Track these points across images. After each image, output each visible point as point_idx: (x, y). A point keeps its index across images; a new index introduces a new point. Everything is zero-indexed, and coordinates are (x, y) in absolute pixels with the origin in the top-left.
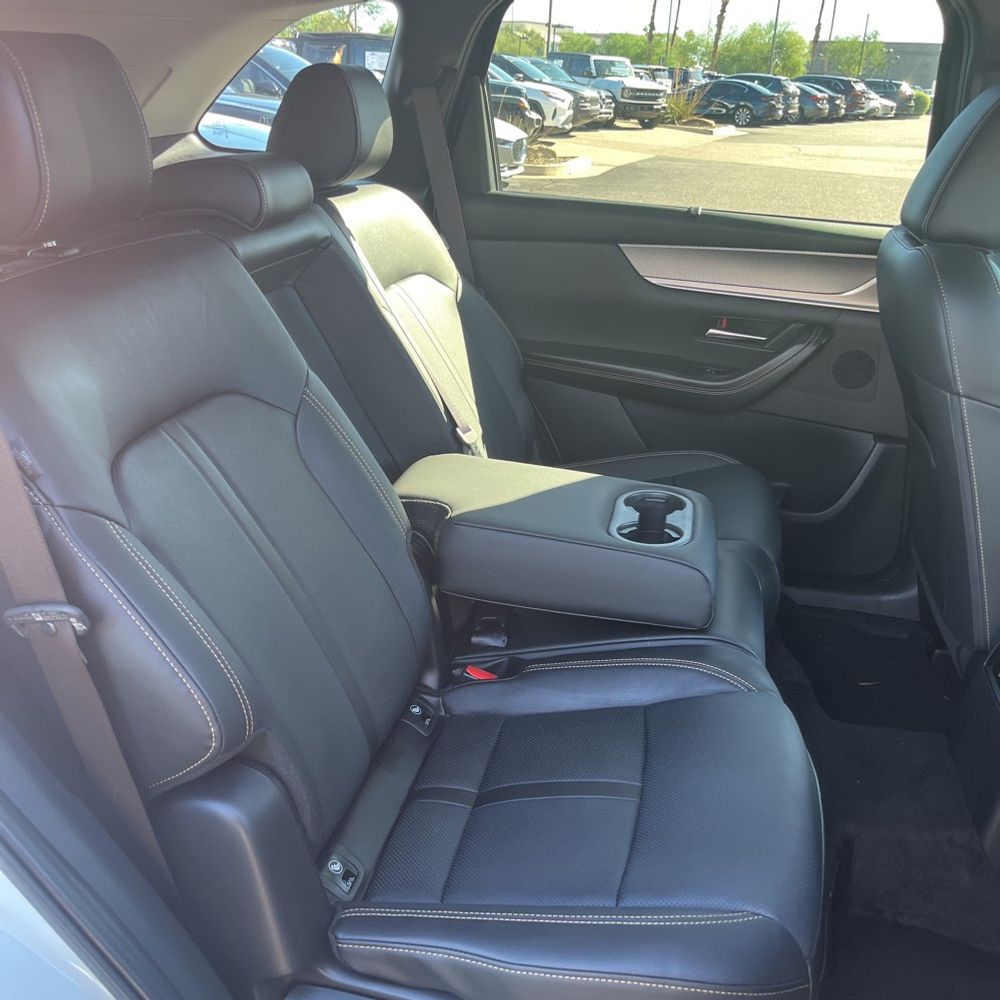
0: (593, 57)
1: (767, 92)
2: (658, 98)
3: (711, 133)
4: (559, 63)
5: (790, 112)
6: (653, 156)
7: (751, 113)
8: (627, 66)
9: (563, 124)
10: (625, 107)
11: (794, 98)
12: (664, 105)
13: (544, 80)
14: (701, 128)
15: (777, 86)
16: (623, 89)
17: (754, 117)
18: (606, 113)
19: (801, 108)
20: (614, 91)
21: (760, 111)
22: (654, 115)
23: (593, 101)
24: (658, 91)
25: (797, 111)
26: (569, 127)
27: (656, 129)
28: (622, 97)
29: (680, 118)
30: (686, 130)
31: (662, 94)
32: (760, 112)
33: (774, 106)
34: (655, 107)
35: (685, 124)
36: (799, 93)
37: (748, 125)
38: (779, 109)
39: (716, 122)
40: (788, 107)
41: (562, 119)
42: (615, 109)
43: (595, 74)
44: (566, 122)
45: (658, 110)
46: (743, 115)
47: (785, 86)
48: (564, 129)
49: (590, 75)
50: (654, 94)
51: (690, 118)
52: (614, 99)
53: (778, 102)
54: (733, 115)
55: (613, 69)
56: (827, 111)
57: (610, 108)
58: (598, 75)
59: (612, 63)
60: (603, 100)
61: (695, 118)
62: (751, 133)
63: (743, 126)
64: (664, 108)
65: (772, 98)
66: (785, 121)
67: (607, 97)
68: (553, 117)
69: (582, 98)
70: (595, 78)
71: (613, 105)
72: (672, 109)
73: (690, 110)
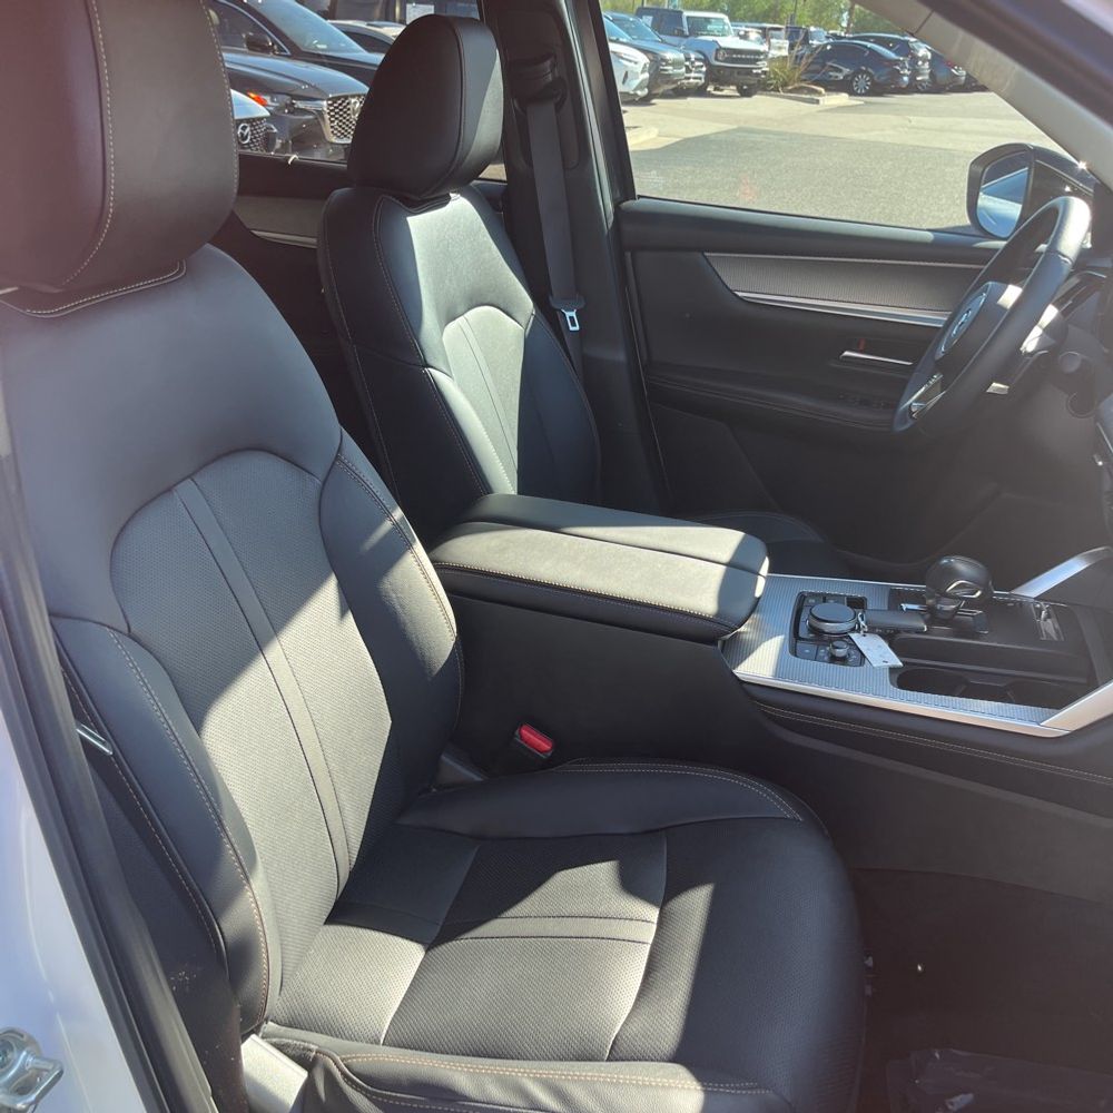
0: (686, 14)
1: (892, 55)
2: (758, 60)
3: (818, 102)
4: (648, 20)
5: (919, 78)
6: (735, 127)
7: (872, 80)
8: (725, 24)
9: (635, 90)
10: (719, 71)
11: (924, 62)
12: (764, 69)
13: (621, 40)
14: (808, 96)
15: (905, 49)
16: (717, 50)
17: (874, 84)
18: (695, 78)
19: (931, 74)
20: (707, 53)
21: (881, 76)
22: (753, 81)
23: (676, 64)
24: (758, 53)
25: (927, 77)
26: (642, 93)
27: (755, 97)
28: (716, 59)
29: (785, 84)
30: (790, 98)
31: (762, 57)
32: (883, 78)
33: (898, 71)
34: (755, 71)
35: (790, 91)
36: (929, 57)
37: (867, 94)
38: (904, 75)
39: (826, 90)
40: (915, 72)
41: (636, 83)
42: (706, 73)
43: (688, 33)
44: (640, 87)
45: (757, 74)
46: (862, 82)
47: (914, 49)
48: (636, 95)
49: (681, 34)
50: (755, 56)
51: (796, 85)
52: (706, 61)
53: (903, 68)
54: (851, 82)
55: (709, 27)
56: (963, 78)
57: (700, 72)
58: (691, 34)
59: (708, 20)
60: (693, 63)
61: (803, 85)
62: (866, 103)
63: (861, 95)
64: (765, 73)
65: (896, 62)
66: (913, 88)
67: (697, 59)
68: (624, 82)
69: (663, 60)
70: (687, 37)
71: (704, 69)
72: (776, 74)
73: (797, 75)
